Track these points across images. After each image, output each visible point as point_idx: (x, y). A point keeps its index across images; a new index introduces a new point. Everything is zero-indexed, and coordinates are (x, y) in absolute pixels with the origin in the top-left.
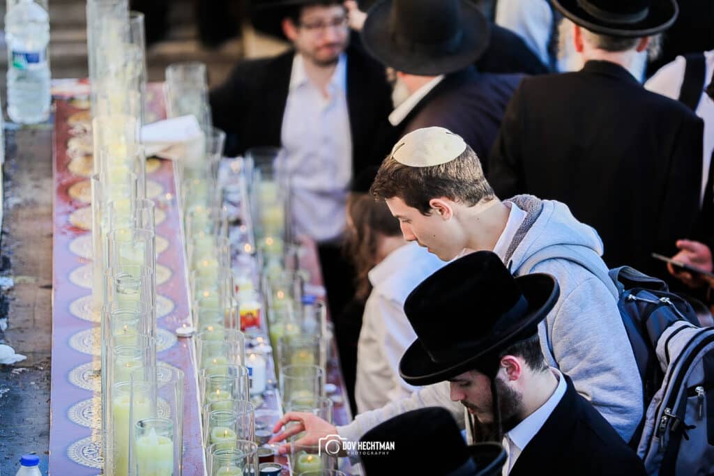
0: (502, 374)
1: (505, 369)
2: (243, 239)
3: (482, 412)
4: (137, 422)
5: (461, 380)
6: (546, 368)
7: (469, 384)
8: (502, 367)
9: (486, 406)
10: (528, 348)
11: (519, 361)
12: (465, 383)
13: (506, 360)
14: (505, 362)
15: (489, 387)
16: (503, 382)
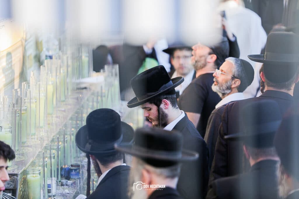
0: (162, 106)
1: (163, 104)
3: (154, 121)
5: (148, 108)
7: (150, 110)
9: (156, 118)
10: (172, 98)
11: (168, 102)
12: (149, 109)
14: (164, 102)
15: (157, 111)
16: (162, 109)
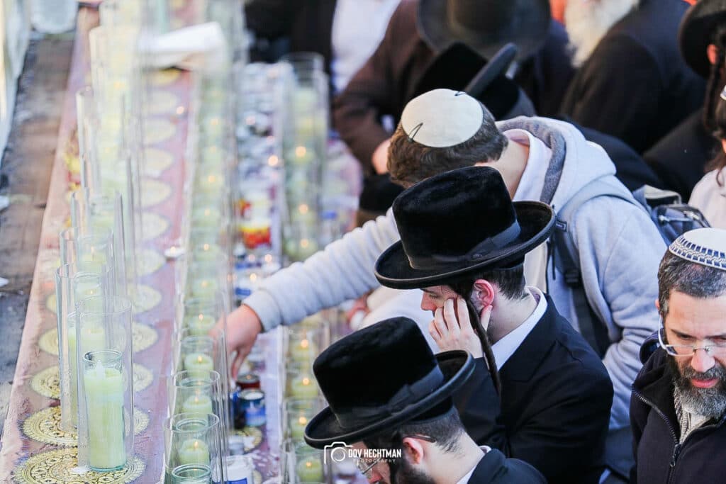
0: (475, 297)
1: (477, 293)
2: (270, 151)
4: (83, 356)
6: (526, 295)
8: (476, 290)
13: (480, 284)
14: (479, 286)
